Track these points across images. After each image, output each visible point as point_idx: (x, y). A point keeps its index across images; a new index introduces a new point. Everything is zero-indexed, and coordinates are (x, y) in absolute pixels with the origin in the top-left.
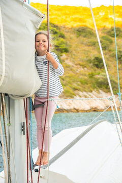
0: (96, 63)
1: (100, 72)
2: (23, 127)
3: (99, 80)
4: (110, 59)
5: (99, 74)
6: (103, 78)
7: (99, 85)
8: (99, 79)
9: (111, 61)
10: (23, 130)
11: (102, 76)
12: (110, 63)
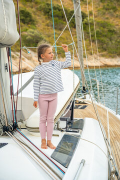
0: (22, 18)
1: (28, 28)
2: (6, 66)
3: (27, 38)
4: (37, 13)
5: (26, 30)
6: (31, 36)
7: (28, 44)
8: (27, 36)
9: (38, 16)
10: (7, 69)
11: (30, 33)
12: (38, 17)
